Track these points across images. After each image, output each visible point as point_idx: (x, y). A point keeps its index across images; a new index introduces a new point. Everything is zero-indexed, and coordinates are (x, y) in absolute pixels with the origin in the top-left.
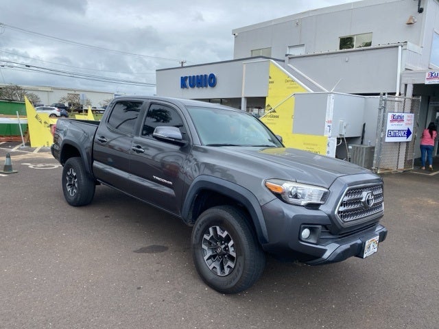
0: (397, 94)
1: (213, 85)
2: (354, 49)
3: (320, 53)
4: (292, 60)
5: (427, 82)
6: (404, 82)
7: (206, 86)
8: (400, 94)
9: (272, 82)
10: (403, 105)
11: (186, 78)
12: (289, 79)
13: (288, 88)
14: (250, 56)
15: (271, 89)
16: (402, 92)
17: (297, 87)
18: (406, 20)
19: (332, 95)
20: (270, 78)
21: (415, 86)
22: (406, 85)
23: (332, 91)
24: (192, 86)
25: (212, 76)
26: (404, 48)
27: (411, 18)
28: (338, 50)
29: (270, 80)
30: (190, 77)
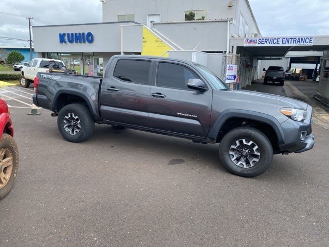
0: (228, 52)
1: (91, 41)
2: (195, 21)
3: (176, 22)
4: (155, 25)
5: (245, 45)
6: (232, 44)
7: (84, 42)
8: (229, 52)
9: (146, 42)
10: (231, 59)
11: (64, 35)
12: (158, 40)
13: (158, 46)
14: (117, 21)
15: (144, 46)
16: (231, 51)
17: (165, 46)
18: (227, 4)
19: (195, 53)
20: (144, 38)
21: (238, 47)
22: (233, 47)
23: (194, 50)
24: (71, 42)
25: (90, 34)
26: (231, 22)
27: (231, 3)
28: (184, 21)
29: (144, 40)
30: (68, 34)
